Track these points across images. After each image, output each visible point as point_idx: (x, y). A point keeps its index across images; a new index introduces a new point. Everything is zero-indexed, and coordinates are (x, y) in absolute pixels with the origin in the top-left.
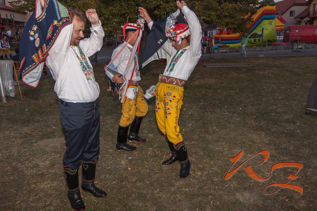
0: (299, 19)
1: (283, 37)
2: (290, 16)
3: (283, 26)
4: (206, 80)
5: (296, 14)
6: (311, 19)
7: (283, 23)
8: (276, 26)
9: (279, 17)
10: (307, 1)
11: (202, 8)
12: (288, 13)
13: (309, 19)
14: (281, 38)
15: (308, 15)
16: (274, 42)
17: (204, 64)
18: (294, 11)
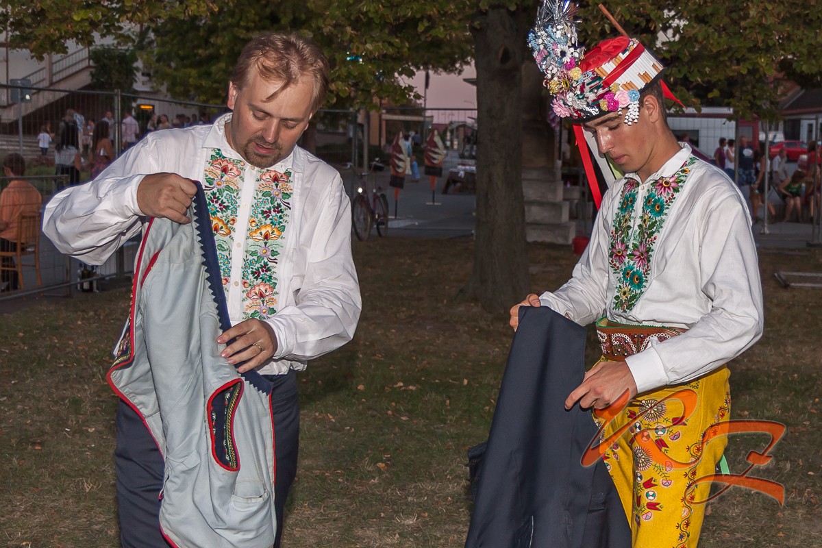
4: (790, 349)
11: (779, 14)
17: (784, 274)
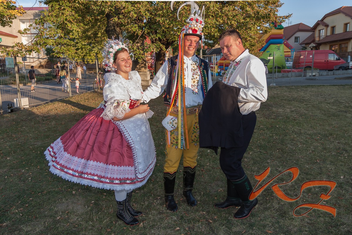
0: (304, 45)
1: (292, 63)
2: (295, 42)
3: (289, 52)
5: (301, 40)
6: (317, 45)
7: (290, 49)
8: (285, 52)
9: (285, 42)
10: (312, 27)
12: (293, 39)
13: (315, 45)
14: (290, 64)
15: (314, 41)
16: (283, 68)
18: (299, 37)
